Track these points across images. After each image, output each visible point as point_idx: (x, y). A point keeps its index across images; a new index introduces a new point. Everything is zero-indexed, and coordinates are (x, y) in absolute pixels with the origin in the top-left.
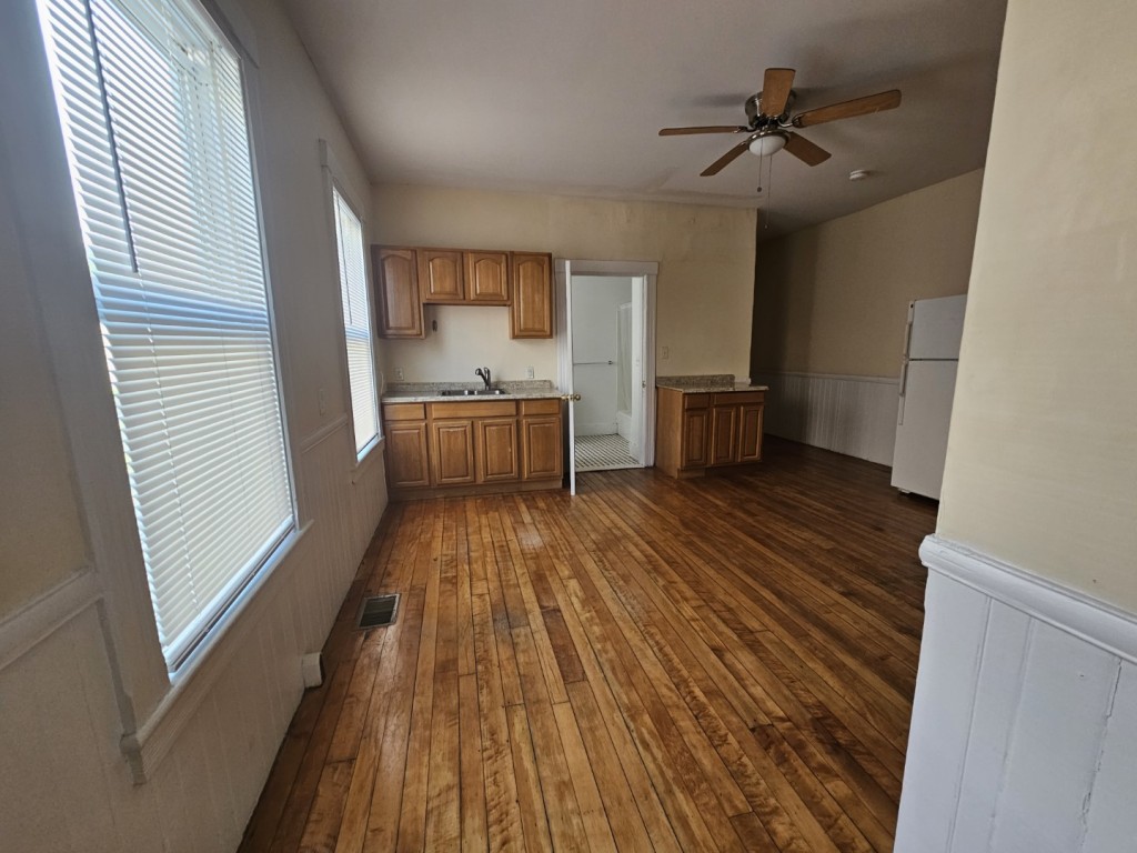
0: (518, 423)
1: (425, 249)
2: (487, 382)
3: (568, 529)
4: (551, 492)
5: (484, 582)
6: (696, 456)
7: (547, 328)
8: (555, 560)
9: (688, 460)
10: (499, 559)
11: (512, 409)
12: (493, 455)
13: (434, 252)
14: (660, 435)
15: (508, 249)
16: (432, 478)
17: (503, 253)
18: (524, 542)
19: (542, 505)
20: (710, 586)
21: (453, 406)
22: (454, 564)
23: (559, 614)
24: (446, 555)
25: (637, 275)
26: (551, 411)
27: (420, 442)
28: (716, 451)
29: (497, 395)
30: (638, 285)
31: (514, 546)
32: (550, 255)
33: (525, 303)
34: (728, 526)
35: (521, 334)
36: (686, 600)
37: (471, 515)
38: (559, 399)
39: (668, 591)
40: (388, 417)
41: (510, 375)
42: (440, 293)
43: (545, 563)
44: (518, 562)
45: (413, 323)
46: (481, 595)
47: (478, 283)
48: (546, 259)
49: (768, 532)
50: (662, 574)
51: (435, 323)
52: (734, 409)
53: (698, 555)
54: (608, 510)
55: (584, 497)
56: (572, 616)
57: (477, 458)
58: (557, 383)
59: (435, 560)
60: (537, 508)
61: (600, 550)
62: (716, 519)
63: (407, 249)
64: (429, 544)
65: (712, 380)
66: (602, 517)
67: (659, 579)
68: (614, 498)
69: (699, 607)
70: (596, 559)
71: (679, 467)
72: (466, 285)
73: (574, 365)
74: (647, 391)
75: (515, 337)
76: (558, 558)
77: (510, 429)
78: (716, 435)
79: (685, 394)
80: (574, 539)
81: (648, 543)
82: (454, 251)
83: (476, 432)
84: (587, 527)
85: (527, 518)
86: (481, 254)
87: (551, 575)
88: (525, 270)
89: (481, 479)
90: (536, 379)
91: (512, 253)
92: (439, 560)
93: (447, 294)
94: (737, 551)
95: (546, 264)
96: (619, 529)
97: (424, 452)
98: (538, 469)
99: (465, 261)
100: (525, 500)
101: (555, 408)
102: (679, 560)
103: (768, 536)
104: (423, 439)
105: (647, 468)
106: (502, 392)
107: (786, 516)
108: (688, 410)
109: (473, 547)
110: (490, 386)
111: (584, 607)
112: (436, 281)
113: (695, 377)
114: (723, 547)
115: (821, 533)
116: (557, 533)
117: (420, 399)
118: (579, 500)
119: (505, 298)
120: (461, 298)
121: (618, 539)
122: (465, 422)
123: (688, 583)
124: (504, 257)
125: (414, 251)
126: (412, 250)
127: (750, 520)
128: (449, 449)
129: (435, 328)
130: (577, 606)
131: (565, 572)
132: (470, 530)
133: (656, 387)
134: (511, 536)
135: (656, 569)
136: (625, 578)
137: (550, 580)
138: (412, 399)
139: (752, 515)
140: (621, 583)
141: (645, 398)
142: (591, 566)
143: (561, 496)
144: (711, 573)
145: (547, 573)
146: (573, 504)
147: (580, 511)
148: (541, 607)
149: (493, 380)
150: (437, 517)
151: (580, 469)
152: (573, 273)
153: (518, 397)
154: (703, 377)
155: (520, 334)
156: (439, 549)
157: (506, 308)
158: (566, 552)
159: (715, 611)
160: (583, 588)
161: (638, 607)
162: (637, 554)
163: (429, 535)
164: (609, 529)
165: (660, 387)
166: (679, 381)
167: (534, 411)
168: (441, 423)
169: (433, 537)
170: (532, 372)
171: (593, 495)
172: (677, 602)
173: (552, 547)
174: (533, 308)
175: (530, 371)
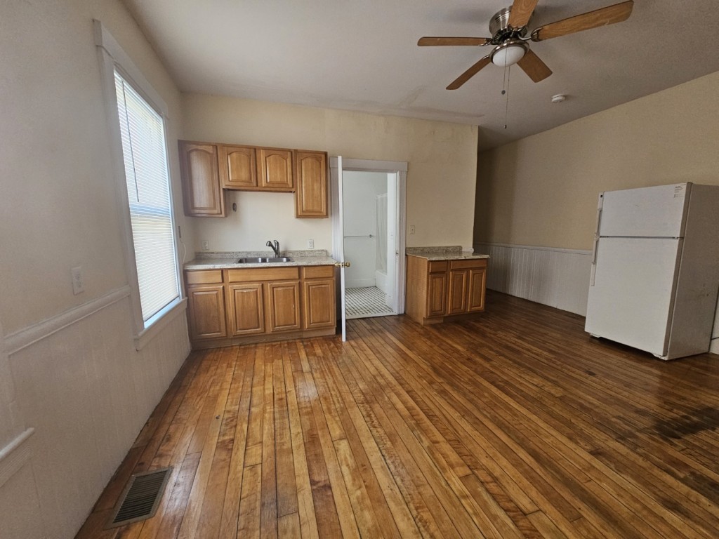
0: (300, 285)
1: (224, 145)
2: (276, 251)
3: (340, 378)
4: (327, 339)
5: (259, 447)
6: (438, 308)
7: (324, 210)
8: (328, 416)
9: (432, 311)
10: (277, 416)
11: (295, 273)
12: (280, 310)
13: (231, 148)
14: (408, 291)
15: (292, 147)
16: (229, 330)
17: (289, 150)
18: (301, 394)
19: (318, 351)
20: (470, 447)
21: (246, 271)
22: (234, 423)
23: (329, 493)
24: (229, 412)
25: (392, 171)
26: (327, 275)
27: (218, 302)
28: (452, 303)
29: (284, 263)
30: (392, 179)
31: (292, 398)
32: (326, 154)
33: (306, 191)
34: (471, 372)
35: (304, 214)
36: (452, 466)
37: (259, 363)
38: (333, 265)
39: (433, 454)
40: (191, 281)
41: (295, 247)
42: (237, 181)
43: (318, 419)
44: (294, 417)
45: (215, 204)
46: (254, 466)
47: (268, 173)
48: (323, 156)
49: (505, 378)
50: (425, 432)
51: (234, 204)
52: (465, 272)
53: (453, 407)
54: (372, 357)
55: (353, 343)
56: (342, 495)
57: (266, 313)
58: (332, 252)
59: (217, 418)
60: (315, 355)
61: (368, 403)
62: (459, 365)
63: (209, 144)
64: (216, 398)
65: (446, 250)
66: (368, 364)
67: (423, 439)
68: (376, 344)
69: (467, 476)
70: (364, 413)
71: (425, 316)
72: (259, 175)
73: (344, 237)
74: (400, 256)
75: (298, 216)
76: (330, 413)
77: (294, 289)
78: (452, 292)
79: (429, 261)
80: (345, 388)
81: (408, 392)
82: (249, 147)
83: (265, 292)
84: (356, 375)
85: (306, 366)
86: (270, 151)
87: (323, 436)
88: (306, 165)
89: (270, 330)
90: (316, 248)
91: (296, 151)
92: (221, 418)
93: (243, 181)
94: (485, 400)
95: (323, 160)
96: (382, 376)
97: (222, 309)
98: (316, 321)
99: (257, 156)
100: (305, 347)
101: (330, 273)
102: (437, 413)
103: (506, 382)
104: (221, 298)
105: (399, 315)
106: (288, 260)
107: (515, 362)
108: (432, 273)
109: (255, 401)
110: (279, 254)
111: (354, 480)
112: (233, 172)
113: (434, 248)
114: (472, 396)
115: (547, 379)
116: (330, 382)
117: (218, 266)
118: (349, 347)
119: (291, 186)
120: (254, 185)
121: (382, 388)
122: (256, 285)
123: (449, 441)
124: (289, 153)
125: (216, 147)
126: (213, 146)
127: (487, 365)
128: (243, 307)
129: (235, 209)
130: (348, 478)
131: (336, 431)
132: (256, 381)
133: (406, 255)
134: (290, 388)
135: (418, 424)
136: (392, 437)
137: (322, 441)
138: (211, 266)
139: (487, 360)
140: (389, 444)
141: (398, 263)
142: (360, 422)
143: (335, 342)
144: (468, 428)
145: (320, 433)
146: (344, 352)
147: (349, 357)
148: (313, 483)
149: (281, 249)
150: (229, 366)
151: (350, 317)
152: (344, 169)
153: (300, 264)
154: (440, 247)
155: (302, 215)
156: (224, 404)
157: (292, 194)
158: (338, 405)
159: (482, 482)
160: (354, 453)
161: (407, 479)
162: (400, 406)
163: (218, 388)
164: (374, 377)
165: (410, 255)
166: (424, 251)
167: (312, 275)
168: (235, 286)
169: (221, 389)
170: (312, 243)
171: (360, 341)
172: (443, 469)
173: (325, 399)
174: (313, 195)
175: (311, 243)
